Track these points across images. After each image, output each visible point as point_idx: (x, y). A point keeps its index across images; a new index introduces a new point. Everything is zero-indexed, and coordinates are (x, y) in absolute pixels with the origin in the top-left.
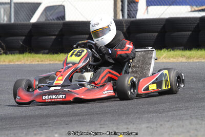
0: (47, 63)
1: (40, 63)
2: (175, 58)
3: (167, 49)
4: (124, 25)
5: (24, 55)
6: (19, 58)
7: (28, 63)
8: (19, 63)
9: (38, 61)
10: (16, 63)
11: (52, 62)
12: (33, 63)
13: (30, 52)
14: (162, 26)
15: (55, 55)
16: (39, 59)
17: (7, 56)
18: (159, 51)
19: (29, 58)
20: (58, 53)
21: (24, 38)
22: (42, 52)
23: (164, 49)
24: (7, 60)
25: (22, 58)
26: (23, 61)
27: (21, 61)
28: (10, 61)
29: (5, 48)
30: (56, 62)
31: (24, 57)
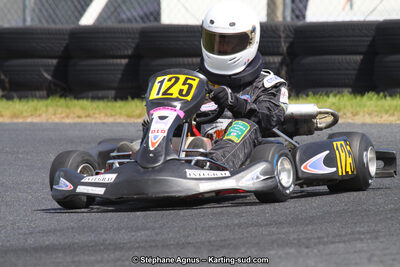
0: (98, 121)
1: (84, 120)
2: (393, 115)
3: (378, 93)
4: (282, 35)
5: (49, 101)
6: (36, 109)
7: (57, 120)
8: (36, 120)
9: (79, 117)
10: (29, 120)
11: (110, 120)
12: (67, 121)
13: (63, 95)
14: (370, 39)
15: (119, 104)
16: (81, 113)
17: (10, 103)
18: (359, 98)
19: (60, 110)
20: (126, 99)
21: (55, 61)
22: (90, 94)
23: (371, 94)
24: (8, 113)
25: (44, 109)
26: (44, 115)
27: (40, 115)
28: (15, 116)
29: (7, 85)
30: (122, 120)
31: (47, 106)
